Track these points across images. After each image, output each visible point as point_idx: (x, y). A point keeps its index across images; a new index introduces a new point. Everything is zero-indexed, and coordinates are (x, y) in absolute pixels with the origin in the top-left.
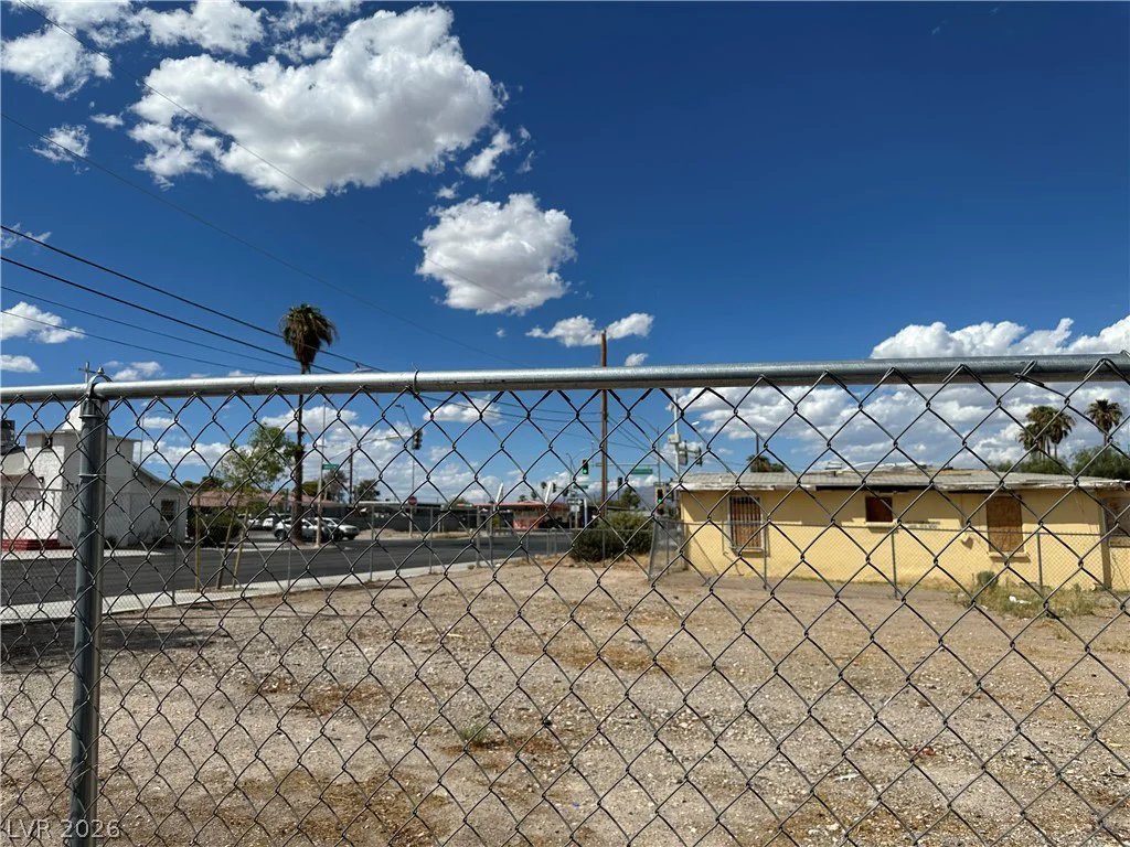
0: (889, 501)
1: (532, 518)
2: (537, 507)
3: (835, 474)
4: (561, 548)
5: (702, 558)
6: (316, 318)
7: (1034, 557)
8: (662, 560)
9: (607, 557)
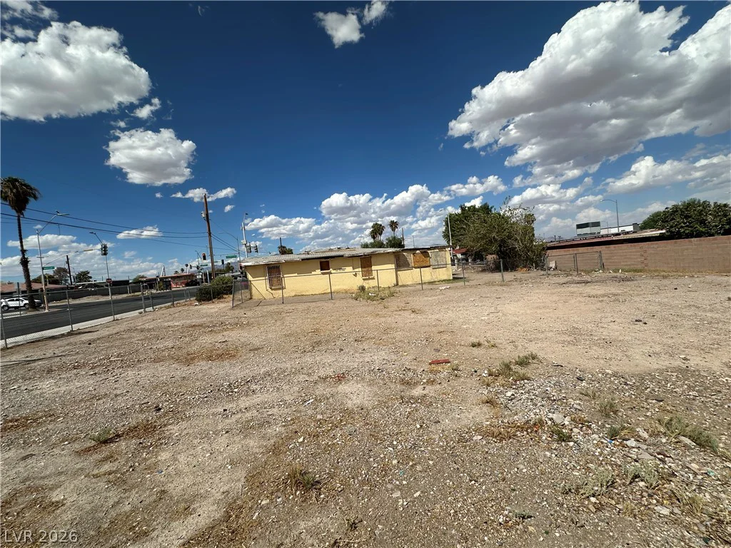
0: (328, 262)
1: (182, 281)
2: (184, 276)
3: (308, 254)
4: (192, 295)
5: (257, 293)
6: (22, 185)
7: (376, 277)
8: (238, 296)
9: (214, 298)
